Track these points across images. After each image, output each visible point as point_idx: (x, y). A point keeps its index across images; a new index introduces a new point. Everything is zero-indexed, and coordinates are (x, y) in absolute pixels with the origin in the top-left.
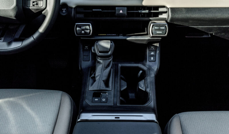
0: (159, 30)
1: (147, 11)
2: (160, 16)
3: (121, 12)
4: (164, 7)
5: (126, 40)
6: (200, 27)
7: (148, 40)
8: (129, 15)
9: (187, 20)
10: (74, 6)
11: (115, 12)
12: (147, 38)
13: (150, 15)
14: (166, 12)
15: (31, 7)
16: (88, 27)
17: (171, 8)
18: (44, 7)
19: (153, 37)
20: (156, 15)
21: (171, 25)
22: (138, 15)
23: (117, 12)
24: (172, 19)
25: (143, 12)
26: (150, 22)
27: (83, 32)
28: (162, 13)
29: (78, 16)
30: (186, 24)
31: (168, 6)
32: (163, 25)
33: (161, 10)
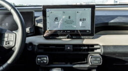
0: (96, 60)
1: (86, 48)
2: (95, 51)
3: (69, 48)
4: (97, 45)
5: (72, 67)
6: (123, 58)
7: (88, 67)
8: (74, 50)
10: (37, 44)
11: (64, 48)
12: (87, 66)
13: (88, 50)
14: (99, 48)
15: (4, 45)
16: (45, 58)
17: (103, 46)
18: (14, 45)
19: (91, 65)
20: (93, 50)
21: (105, 57)
22: (80, 50)
23: (66, 49)
24: (104, 53)
25: (84, 48)
26: (89, 55)
27: (42, 62)
28: (96, 49)
30: (114, 56)
31: (101, 45)
32: (98, 57)
33: (95, 47)
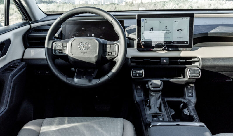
0: (194, 73)
1: (184, 61)
2: (193, 65)
3: (165, 61)
4: (196, 57)
5: (169, 81)
6: (224, 72)
7: (186, 81)
8: (171, 63)
9: (214, 67)
10: (130, 57)
11: (160, 61)
12: (186, 79)
13: (185, 63)
14: (197, 62)
15: (107, 56)
16: (141, 72)
17: (202, 58)
18: (116, 55)
19: (189, 79)
20: (190, 63)
21: (203, 70)
22: (177, 63)
23: (161, 62)
24: (203, 67)
25: (181, 61)
26: (186, 68)
27: (137, 75)
28: (194, 62)
29: (132, 64)
30: (214, 70)
31: (200, 57)
32: (197, 70)
33: (193, 60)
